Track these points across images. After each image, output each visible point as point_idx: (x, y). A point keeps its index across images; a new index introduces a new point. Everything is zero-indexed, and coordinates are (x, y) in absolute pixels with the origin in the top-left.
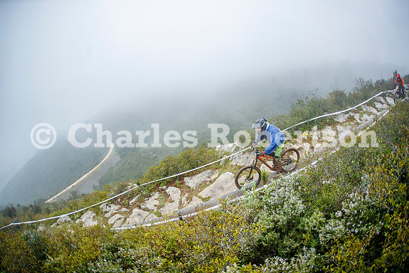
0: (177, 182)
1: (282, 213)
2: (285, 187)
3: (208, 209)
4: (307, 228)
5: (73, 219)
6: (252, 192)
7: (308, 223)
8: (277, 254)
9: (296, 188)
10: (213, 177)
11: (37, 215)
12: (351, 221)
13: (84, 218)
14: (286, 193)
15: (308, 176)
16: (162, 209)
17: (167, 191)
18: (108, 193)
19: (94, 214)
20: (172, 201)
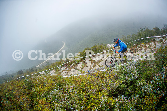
1: (129, 76)
2: (132, 65)
3: (101, 71)
4: (138, 85)
5: (46, 73)
6: (119, 65)
7: (139, 83)
9: (136, 66)
12: (155, 87)
13: (51, 73)
14: (133, 68)
15: (142, 62)
16: (83, 69)
17: (86, 62)
18: (61, 63)
19: (55, 71)
20: (87, 66)
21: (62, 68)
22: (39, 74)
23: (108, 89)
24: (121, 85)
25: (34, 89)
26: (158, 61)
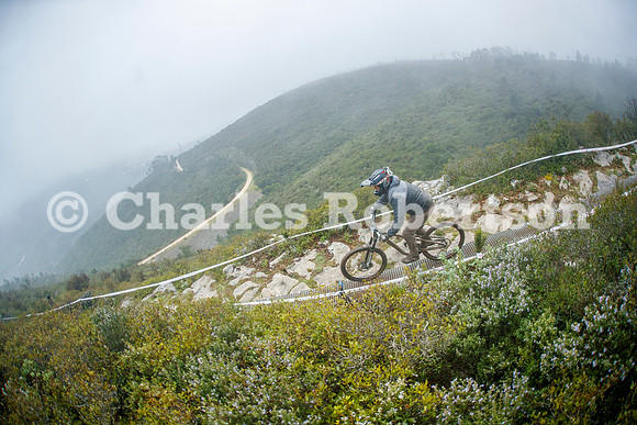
0: (347, 234)
1: (494, 305)
2: (506, 262)
3: (388, 282)
4: (526, 339)
7: (530, 330)
12: (591, 344)
14: (507, 273)
15: (545, 250)
16: (318, 276)
17: (329, 248)
18: (237, 249)
19: (214, 281)
20: (335, 265)
21: (239, 269)
22: (151, 292)
23: (413, 352)
24: (463, 336)
25: (130, 346)
26: (605, 244)
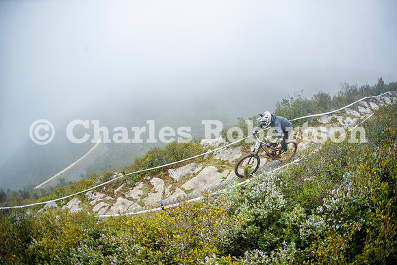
0: (161, 173)
1: (263, 206)
2: (267, 182)
4: (287, 223)
5: (59, 205)
6: (234, 186)
7: (288, 218)
8: (258, 247)
9: (277, 183)
10: (196, 170)
11: (26, 200)
12: (332, 217)
13: (70, 205)
14: (268, 187)
15: (290, 172)
16: (145, 199)
17: (151, 181)
18: (93, 182)
19: (80, 201)
20: (155, 192)
21: (95, 194)
26: (330, 164)
